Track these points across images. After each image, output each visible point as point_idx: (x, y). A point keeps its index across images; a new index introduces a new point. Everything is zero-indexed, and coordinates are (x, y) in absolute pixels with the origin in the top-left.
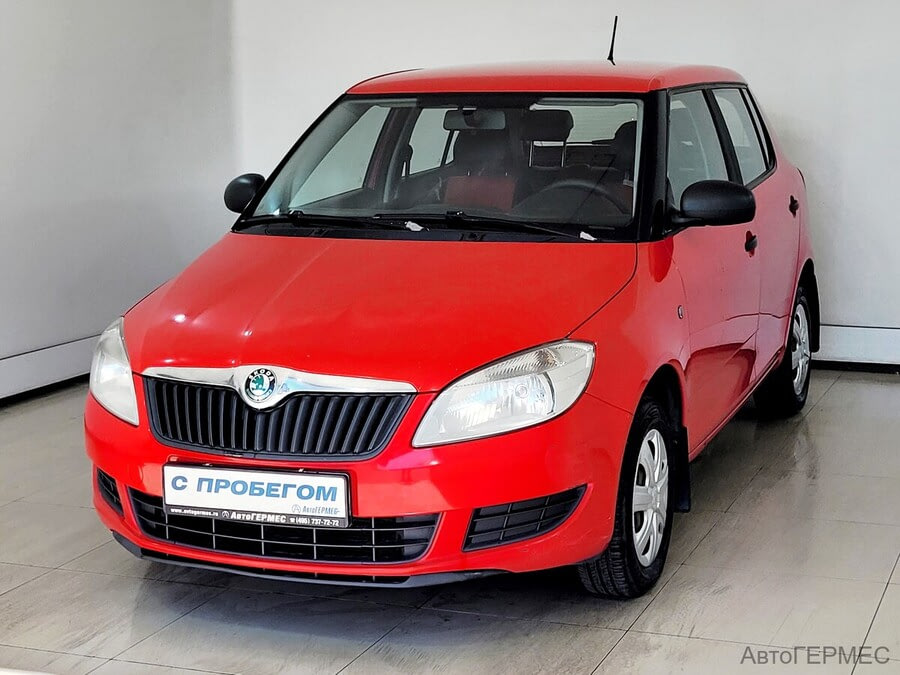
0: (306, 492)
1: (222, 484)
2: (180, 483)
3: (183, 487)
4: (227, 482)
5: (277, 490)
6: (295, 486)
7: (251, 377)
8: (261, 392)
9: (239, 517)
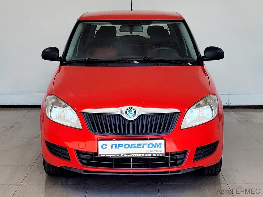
0: (151, 146)
1: (121, 145)
2: (104, 146)
3: (106, 148)
4: (122, 145)
5: (140, 146)
6: (147, 144)
7: (127, 110)
8: (132, 115)
9: (127, 156)
